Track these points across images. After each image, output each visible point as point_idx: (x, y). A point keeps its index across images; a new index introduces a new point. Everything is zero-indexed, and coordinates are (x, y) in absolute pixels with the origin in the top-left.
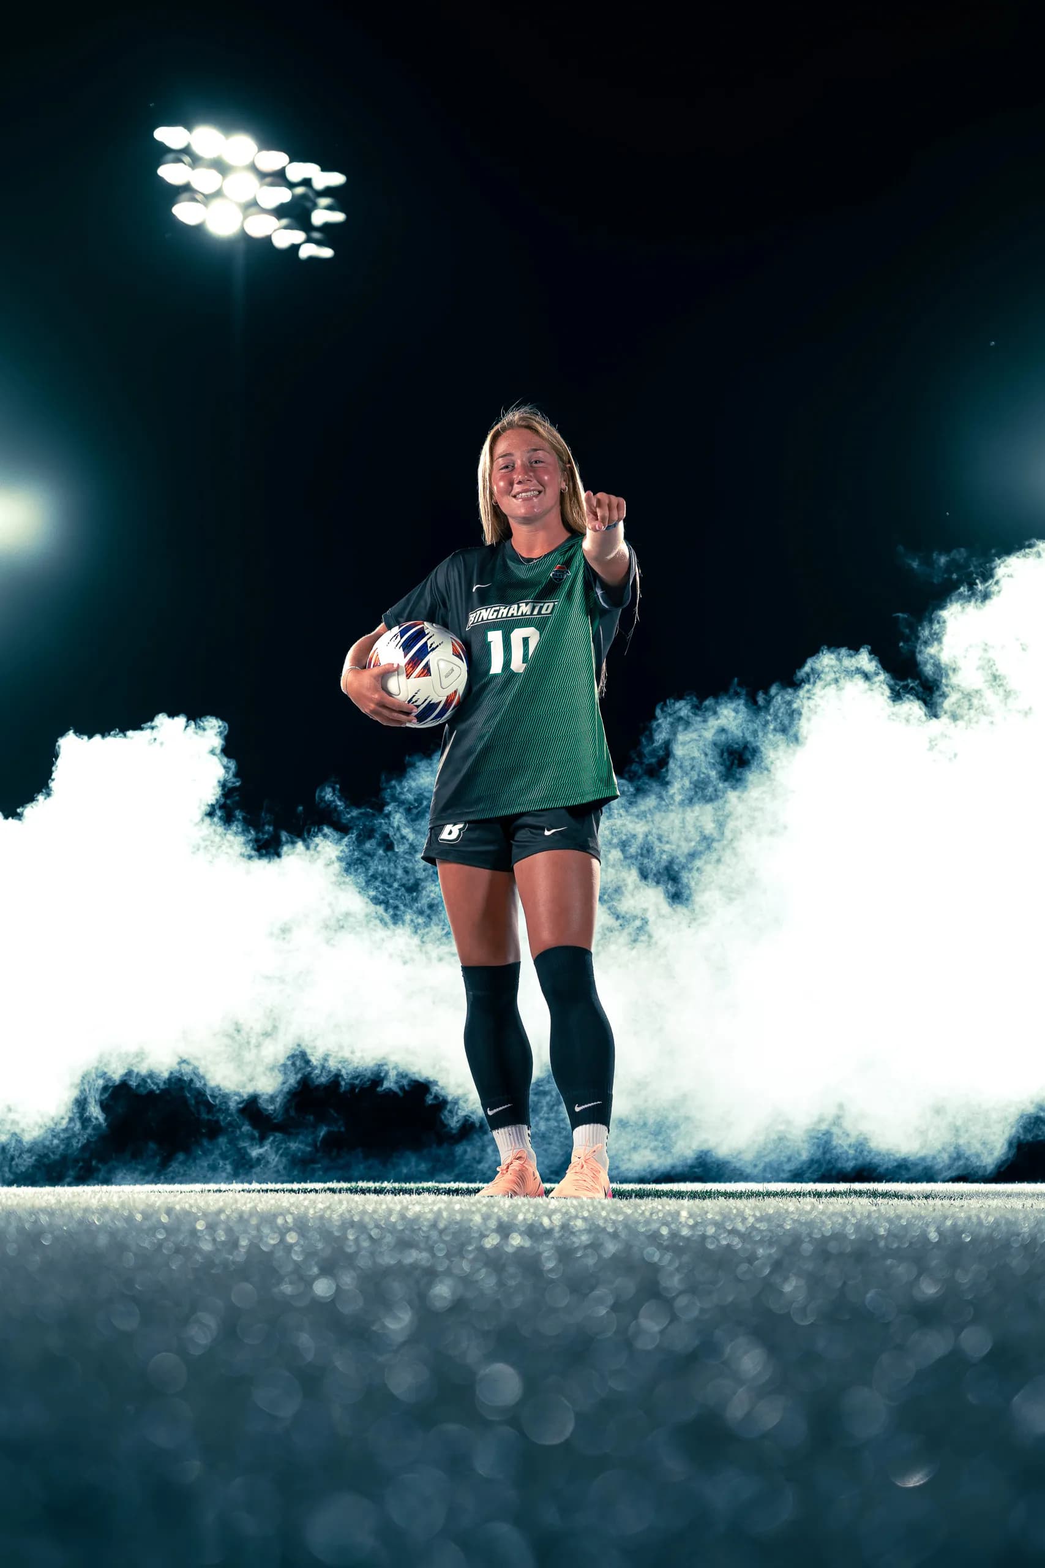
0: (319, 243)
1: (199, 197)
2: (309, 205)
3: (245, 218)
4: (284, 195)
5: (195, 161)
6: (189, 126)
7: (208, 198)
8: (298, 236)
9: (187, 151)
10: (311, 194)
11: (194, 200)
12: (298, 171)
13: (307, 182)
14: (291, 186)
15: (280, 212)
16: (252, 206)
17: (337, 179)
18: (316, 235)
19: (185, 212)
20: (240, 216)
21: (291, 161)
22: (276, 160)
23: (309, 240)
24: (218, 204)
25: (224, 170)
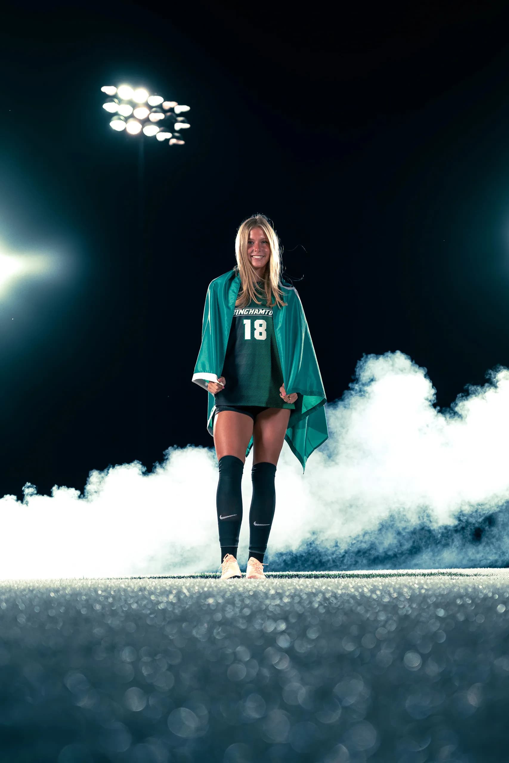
0: (178, 138)
1: (122, 118)
2: (174, 121)
3: (143, 127)
4: (161, 116)
5: (120, 101)
6: (116, 85)
7: (126, 119)
8: (168, 135)
9: (115, 96)
11: (121, 119)
12: (168, 105)
13: (172, 110)
14: (164, 111)
15: (160, 123)
17: (186, 108)
18: (177, 134)
19: (116, 125)
20: (141, 126)
21: (164, 101)
22: (157, 100)
23: (173, 137)
24: (131, 121)
25: (134, 105)
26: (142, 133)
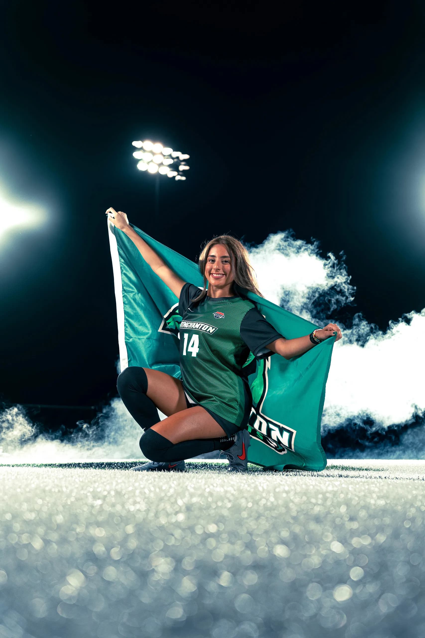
0: (181, 175)
2: (178, 164)
3: (159, 168)
4: (171, 161)
5: (144, 151)
6: (143, 141)
7: (148, 163)
8: (175, 173)
9: (141, 149)
10: (179, 161)
11: (144, 163)
12: (175, 154)
13: (178, 158)
14: (173, 158)
15: (170, 166)
16: (161, 164)
17: (186, 157)
18: (181, 173)
19: (141, 167)
20: (157, 167)
21: (173, 151)
22: (169, 151)
23: (178, 175)
24: (151, 163)
25: (153, 154)
26: (158, 172)
